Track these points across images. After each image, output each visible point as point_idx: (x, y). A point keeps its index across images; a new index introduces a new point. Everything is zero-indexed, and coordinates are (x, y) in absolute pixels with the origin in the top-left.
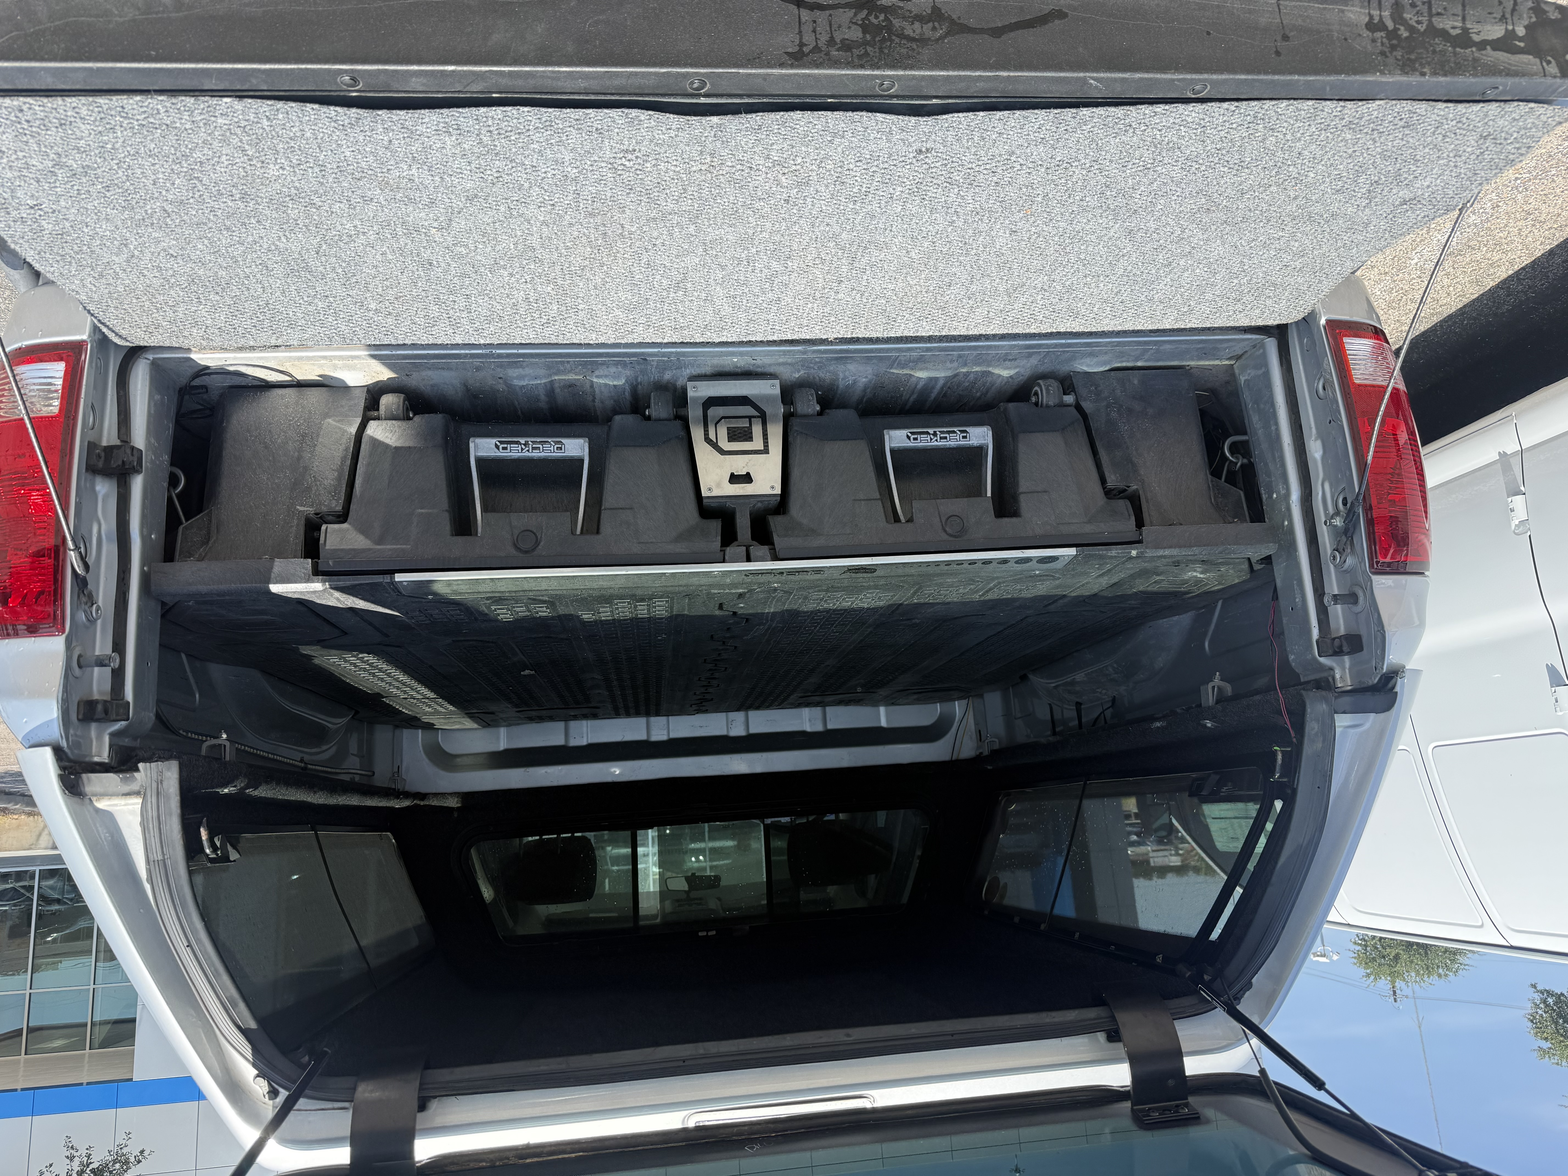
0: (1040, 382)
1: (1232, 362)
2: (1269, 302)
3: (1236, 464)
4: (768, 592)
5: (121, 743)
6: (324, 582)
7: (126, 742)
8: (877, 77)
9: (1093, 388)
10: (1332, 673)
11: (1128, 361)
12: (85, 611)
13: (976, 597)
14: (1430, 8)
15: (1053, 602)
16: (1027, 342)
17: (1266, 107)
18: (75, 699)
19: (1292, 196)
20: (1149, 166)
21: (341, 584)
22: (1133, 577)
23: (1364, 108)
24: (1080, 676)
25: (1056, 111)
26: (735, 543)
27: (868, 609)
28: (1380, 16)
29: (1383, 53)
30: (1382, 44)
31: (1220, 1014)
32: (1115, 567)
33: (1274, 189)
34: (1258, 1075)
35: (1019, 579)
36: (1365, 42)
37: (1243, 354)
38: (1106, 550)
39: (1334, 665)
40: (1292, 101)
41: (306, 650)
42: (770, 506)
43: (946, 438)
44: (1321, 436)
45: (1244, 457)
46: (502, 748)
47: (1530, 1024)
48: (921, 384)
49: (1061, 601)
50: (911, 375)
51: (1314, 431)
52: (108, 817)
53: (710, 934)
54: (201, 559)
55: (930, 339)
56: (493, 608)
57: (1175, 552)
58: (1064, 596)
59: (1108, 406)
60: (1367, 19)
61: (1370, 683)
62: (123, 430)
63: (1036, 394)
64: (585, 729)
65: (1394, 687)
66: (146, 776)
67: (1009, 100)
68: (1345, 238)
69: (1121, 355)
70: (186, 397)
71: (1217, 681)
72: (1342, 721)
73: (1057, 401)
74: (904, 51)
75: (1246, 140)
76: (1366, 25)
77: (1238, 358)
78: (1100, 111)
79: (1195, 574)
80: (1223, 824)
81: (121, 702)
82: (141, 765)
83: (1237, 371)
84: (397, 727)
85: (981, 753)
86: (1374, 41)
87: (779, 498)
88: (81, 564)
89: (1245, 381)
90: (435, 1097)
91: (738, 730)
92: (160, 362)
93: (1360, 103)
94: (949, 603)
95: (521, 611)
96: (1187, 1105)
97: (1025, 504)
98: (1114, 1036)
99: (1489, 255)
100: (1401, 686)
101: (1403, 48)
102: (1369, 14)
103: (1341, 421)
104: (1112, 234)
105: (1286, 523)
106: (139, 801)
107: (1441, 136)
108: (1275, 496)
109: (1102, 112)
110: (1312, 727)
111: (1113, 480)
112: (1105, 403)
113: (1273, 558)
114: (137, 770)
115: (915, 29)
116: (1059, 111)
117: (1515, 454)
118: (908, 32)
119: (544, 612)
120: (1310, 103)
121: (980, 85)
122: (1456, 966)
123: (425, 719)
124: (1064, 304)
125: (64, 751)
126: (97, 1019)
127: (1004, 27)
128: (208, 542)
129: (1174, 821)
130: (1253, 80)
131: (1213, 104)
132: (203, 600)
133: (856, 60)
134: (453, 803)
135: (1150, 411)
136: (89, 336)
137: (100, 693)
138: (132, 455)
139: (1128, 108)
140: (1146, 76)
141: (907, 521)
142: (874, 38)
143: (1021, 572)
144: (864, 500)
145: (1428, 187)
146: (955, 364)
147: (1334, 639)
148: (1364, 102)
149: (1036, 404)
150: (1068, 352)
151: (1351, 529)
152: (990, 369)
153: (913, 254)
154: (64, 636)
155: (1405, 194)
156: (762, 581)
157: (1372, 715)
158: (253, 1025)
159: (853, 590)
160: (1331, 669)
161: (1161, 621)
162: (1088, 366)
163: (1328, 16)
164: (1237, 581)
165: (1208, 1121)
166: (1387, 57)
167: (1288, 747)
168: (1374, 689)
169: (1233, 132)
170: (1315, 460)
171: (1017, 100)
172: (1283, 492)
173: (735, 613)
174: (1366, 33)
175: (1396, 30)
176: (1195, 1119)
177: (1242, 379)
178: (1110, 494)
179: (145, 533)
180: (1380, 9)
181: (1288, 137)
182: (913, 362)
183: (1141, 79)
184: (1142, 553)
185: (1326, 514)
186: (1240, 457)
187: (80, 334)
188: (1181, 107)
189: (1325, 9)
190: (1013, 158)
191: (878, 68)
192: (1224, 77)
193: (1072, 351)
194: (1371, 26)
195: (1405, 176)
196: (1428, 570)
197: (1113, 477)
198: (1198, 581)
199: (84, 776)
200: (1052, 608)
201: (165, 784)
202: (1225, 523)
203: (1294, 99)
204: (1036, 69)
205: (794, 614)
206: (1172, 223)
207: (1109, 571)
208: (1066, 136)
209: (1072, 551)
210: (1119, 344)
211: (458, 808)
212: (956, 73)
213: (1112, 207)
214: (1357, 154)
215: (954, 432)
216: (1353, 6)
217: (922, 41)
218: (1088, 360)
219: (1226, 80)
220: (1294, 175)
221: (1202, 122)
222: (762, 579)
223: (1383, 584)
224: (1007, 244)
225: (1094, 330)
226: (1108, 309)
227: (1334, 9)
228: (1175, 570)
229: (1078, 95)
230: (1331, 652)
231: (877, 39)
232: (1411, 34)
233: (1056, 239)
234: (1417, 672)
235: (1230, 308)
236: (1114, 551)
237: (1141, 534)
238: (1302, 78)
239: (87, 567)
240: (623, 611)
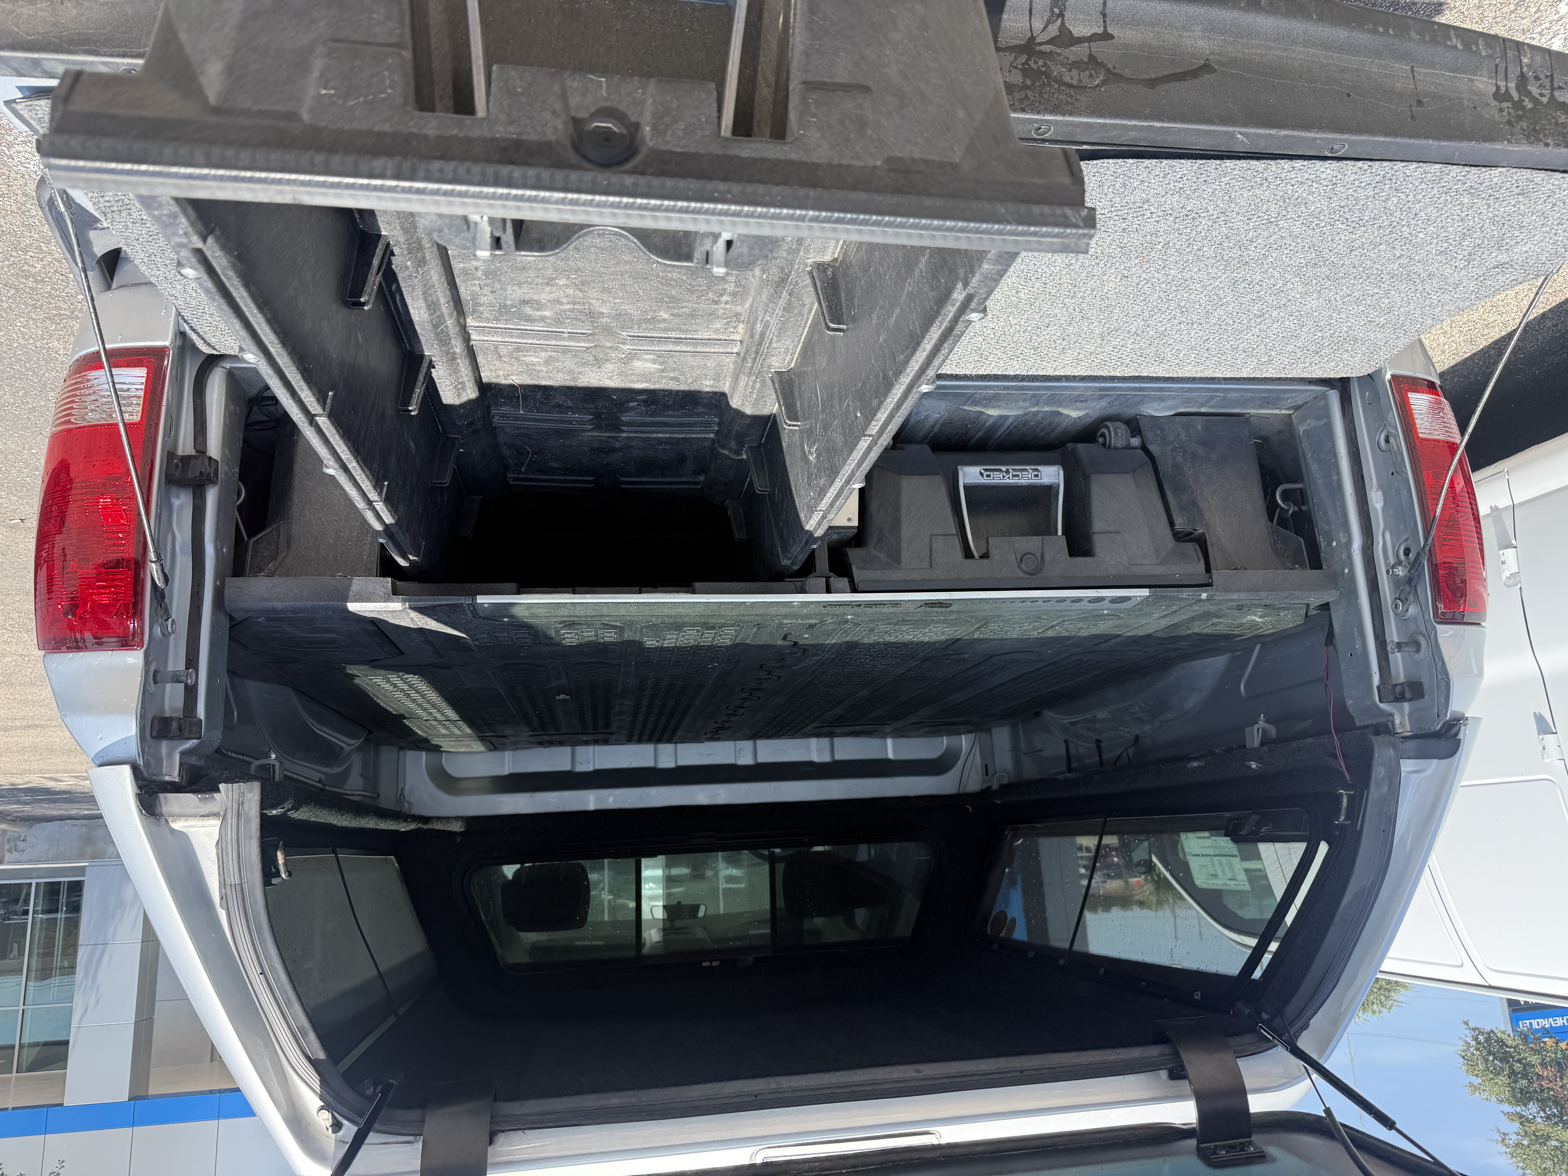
0: (1108, 423)
1: (1290, 412)
2: (1345, 355)
3: (1288, 511)
4: (840, 623)
5: (190, 762)
6: (404, 601)
7: (193, 760)
8: (1036, 121)
9: (1159, 432)
10: (1391, 718)
11: (1193, 407)
12: (161, 625)
13: (1035, 634)
14: (1552, 82)
15: (1105, 641)
16: (1103, 385)
17: (1396, 168)
18: (150, 716)
19: (1398, 255)
20: (1273, 220)
21: (421, 604)
22: (1193, 619)
23: (1486, 173)
24: (1102, 714)
25: (1201, 162)
26: (814, 574)
27: (928, 642)
28: (1506, 86)
29: (1509, 122)
30: (1509, 114)
31: (1280, 1053)
32: (1181, 609)
33: (1383, 247)
34: (1324, 1115)
35: (1085, 617)
36: (1492, 112)
37: (1303, 405)
38: (1178, 592)
39: (1394, 711)
40: (1421, 164)
41: (351, 670)
42: (845, 538)
43: (1018, 476)
44: (1381, 487)
45: (1295, 505)
46: (506, 773)
47: (1462, 1060)
48: (991, 421)
49: (1113, 641)
50: (982, 413)
51: (1375, 481)
52: (182, 837)
53: (714, 964)
54: (271, 575)
55: (1015, 378)
56: (562, 632)
57: (1243, 596)
58: (1119, 636)
59: (1173, 450)
60: (1494, 89)
61: (1432, 729)
62: (200, 439)
63: (1103, 435)
64: (591, 755)
65: (1457, 733)
66: (227, 797)
67: (1155, 149)
68: (1434, 297)
69: (1190, 400)
70: (255, 408)
71: (1262, 723)
72: (1407, 766)
73: (1124, 443)
74: (1063, 97)
75: (1371, 199)
76: (1494, 95)
77: (1297, 408)
78: (1243, 163)
79: (1254, 618)
80: (1205, 861)
81: (194, 719)
82: (222, 786)
83: (1295, 421)
84: (401, 748)
85: (990, 787)
86: (1501, 110)
87: (856, 531)
88: (161, 577)
89: (1304, 431)
90: (503, 1131)
91: (746, 760)
92: (236, 372)
93: (1484, 169)
94: (1006, 639)
95: (589, 635)
96: (1250, 1143)
97: (1099, 543)
98: (1177, 1073)
99: (1485, 316)
100: (1465, 734)
101: (1528, 119)
102: (1496, 84)
103: (1406, 474)
104: (1217, 283)
105: (1347, 571)
106: (216, 823)
107: (1551, 205)
108: (1334, 544)
109: (1245, 165)
110: (1379, 771)
111: (1180, 523)
112: (1170, 447)
113: (1331, 605)
114: (218, 790)
115: (1072, 77)
116: (1204, 161)
117: (1506, 509)
118: (1067, 79)
119: (610, 636)
120: (1438, 166)
121: (1133, 134)
122: (1390, 1003)
123: (435, 741)
124: (1153, 349)
125: (140, 770)
126: (26, 1040)
127: (1157, 78)
128: (275, 558)
129: (1154, 859)
130: (1391, 142)
131: (1348, 162)
132: (274, 616)
133: (1017, 103)
134: (457, 827)
135: (1214, 457)
136: (172, 343)
137: (171, 709)
138: (210, 466)
139: (1269, 162)
140: (1291, 133)
141: (981, 557)
142: (1034, 83)
143: (1090, 611)
144: (941, 535)
145: (1526, 252)
146: (1028, 404)
147: (1396, 685)
148: (1488, 169)
149: (1104, 445)
150: (1138, 395)
151: (1416, 579)
152: (1060, 409)
153: (1022, 295)
154: (143, 650)
155: (1503, 258)
156: (837, 613)
157: (1435, 761)
158: (321, 1055)
159: (918, 624)
160: (1392, 715)
161: (1194, 663)
162: (1155, 410)
163: (1458, 85)
164: (1291, 625)
165: (1274, 1160)
166: (1513, 126)
167: (1352, 790)
168: (1437, 735)
169: (1360, 190)
170: (1376, 510)
171: (1163, 150)
172: (1344, 540)
173: (795, 643)
174: (1494, 103)
175: (1521, 101)
176: (1261, 1157)
177: (1301, 429)
178: (1180, 537)
179: (219, 546)
180: (1506, 81)
181: (1410, 198)
182: (987, 400)
183: (1286, 136)
184: (1212, 596)
185: (1386, 564)
186: (1292, 505)
187: (163, 340)
188: (1318, 163)
189: (1455, 77)
190: (1146, 206)
191: (1039, 113)
192: (1364, 138)
193: (1141, 395)
194: (1501, 96)
195: (1508, 241)
196: (1485, 621)
197: (1180, 520)
198: (1254, 625)
199: (161, 796)
200: (1102, 647)
201: (246, 806)
202: (1286, 569)
203: (1424, 162)
204: (1189, 121)
205: (852, 646)
206: (1277, 275)
207: (1175, 612)
208: (1204, 187)
209: (1145, 592)
210: (1190, 390)
211: (461, 832)
212: (1112, 121)
213: (1226, 258)
214: (1469, 217)
215: (1026, 470)
216: (1481, 75)
217: (1080, 88)
218: (1155, 405)
219: (1363, 141)
220: (1406, 235)
221: (1334, 179)
222: (838, 610)
223: (1445, 633)
224: (1115, 288)
225: (1175, 375)
226: (1193, 356)
227: (1464, 78)
228: (1236, 613)
229: (1223, 148)
230: (1392, 698)
231: (1037, 84)
232: (1535, 106)
233: (1164, 286)
234: (1477, 720)
235: (1308, 360)
236: (1185, 593)
237: (1211, 577)
238: (1436, 143)
239: (166, 579)
240: (690, 638)
